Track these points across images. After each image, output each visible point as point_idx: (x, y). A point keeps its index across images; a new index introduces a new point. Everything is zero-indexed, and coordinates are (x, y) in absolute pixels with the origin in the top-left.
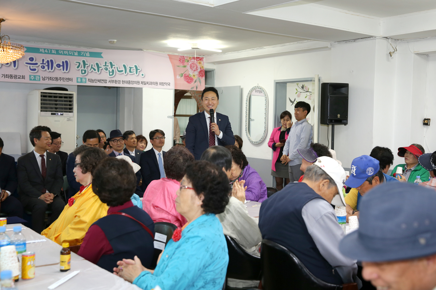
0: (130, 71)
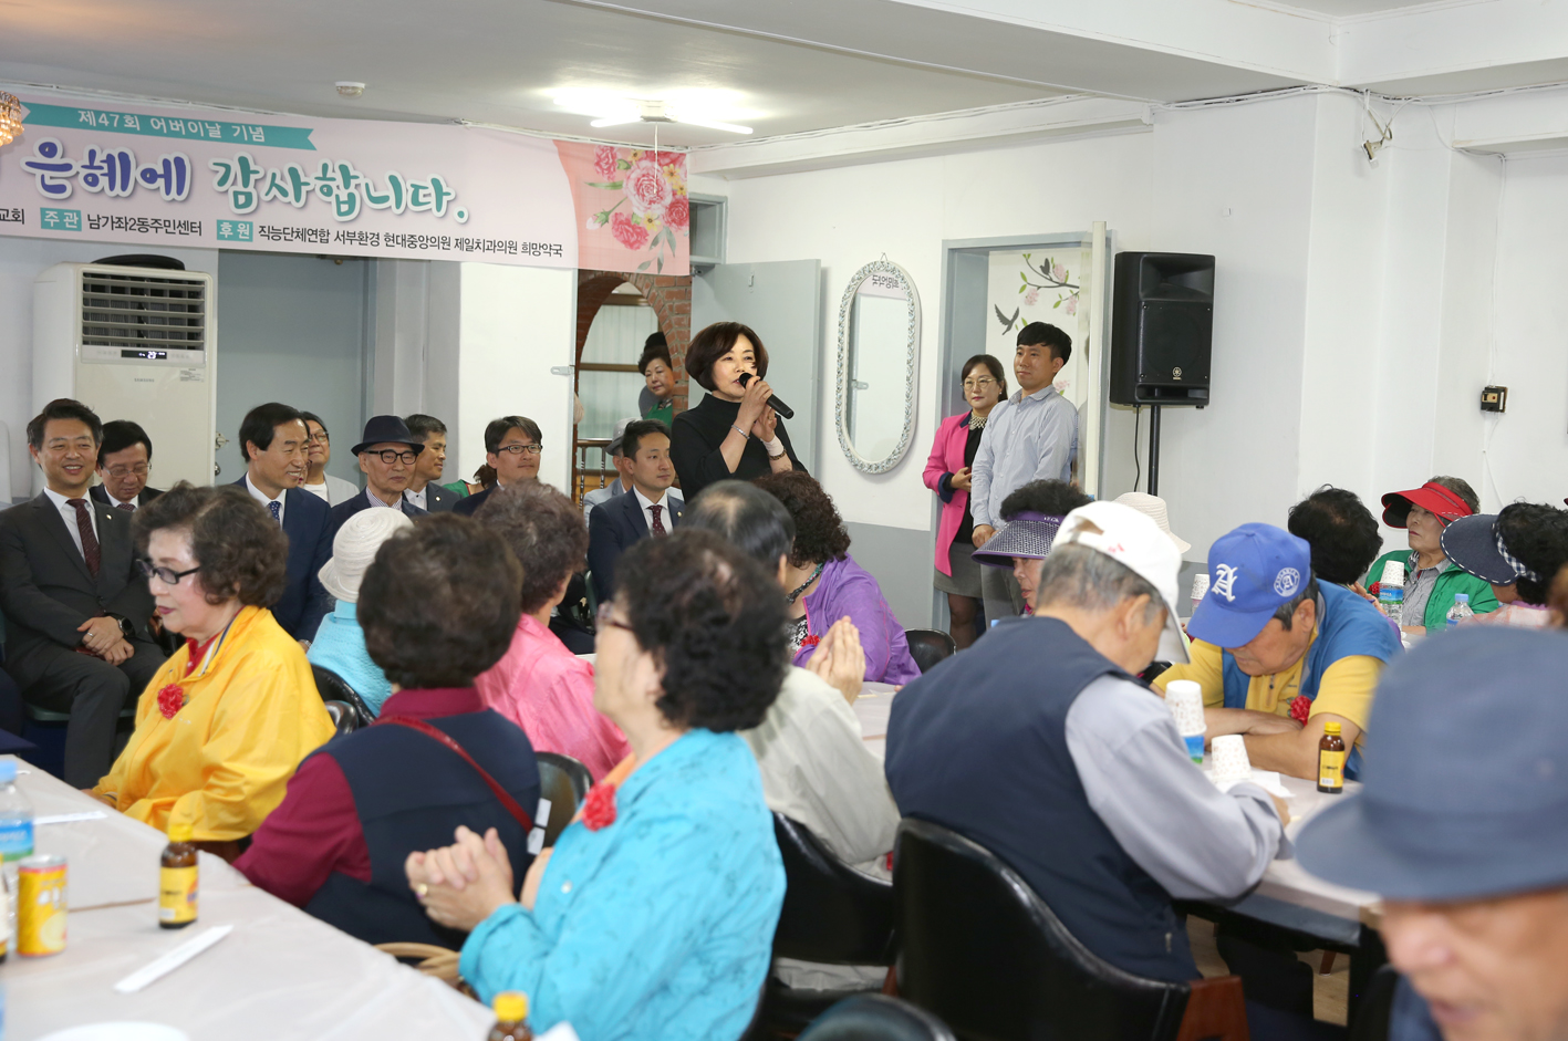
0: (416, 201)
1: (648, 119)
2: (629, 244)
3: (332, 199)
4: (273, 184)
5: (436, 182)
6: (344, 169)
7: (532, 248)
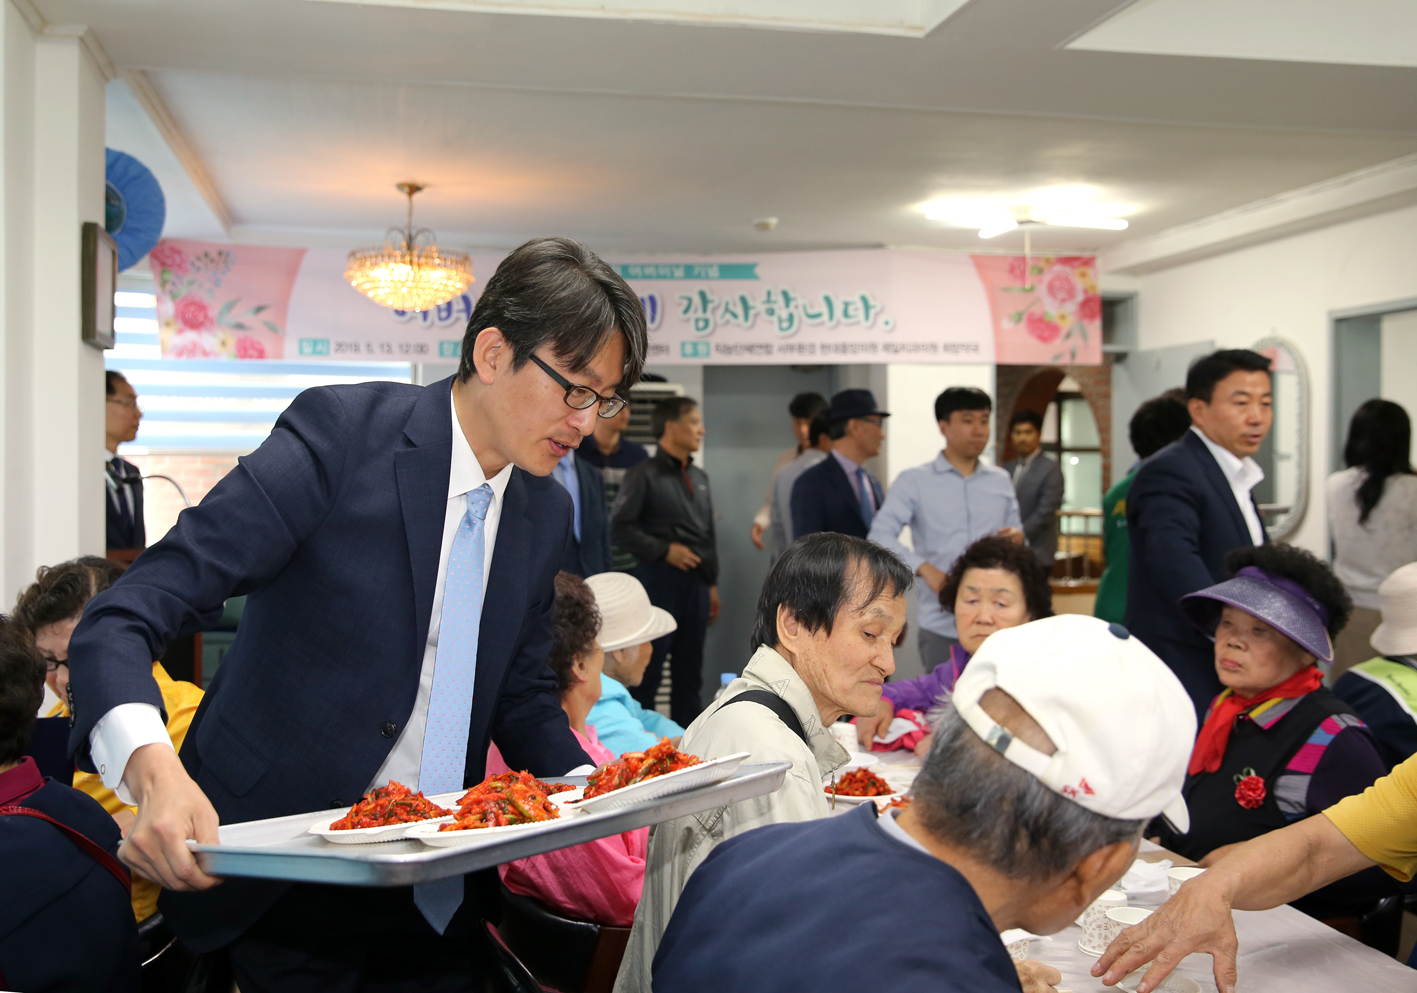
0: (846, 314)
2: (1043, 339)
3: (775, 319)
4: (727, 310)
5: (864, 300)
7: (951, 348)
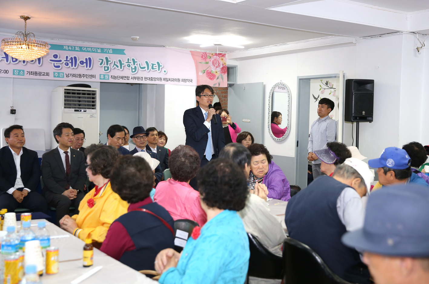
0: (153, 68)
1: (215, 45)
2: (211, 79)
3: (130, 68)
4: (114, 64)
5: (158, 63)
6: (133, 60)
7: (184, 80)
